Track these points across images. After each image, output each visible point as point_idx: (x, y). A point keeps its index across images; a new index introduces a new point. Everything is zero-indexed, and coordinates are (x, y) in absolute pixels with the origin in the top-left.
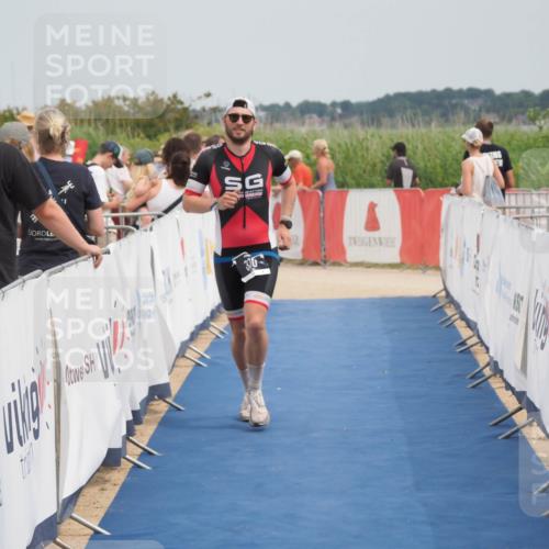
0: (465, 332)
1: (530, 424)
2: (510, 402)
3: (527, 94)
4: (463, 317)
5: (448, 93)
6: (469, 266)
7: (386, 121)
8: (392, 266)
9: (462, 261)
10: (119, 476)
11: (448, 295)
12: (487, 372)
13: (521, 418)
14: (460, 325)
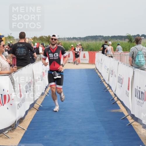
0: (99, 74)
1: (110, 89)
2: (106, 86)
3: (109, 37)
4: (99, 72)
5: (96, 36)
6: (100, 64)
7: (86, 40)
8: (87, 64)
9: (99, 63)
10: (44, 97)
11: (96, 68)
12: (103, 81)
13: (108, 88)
14: (98, 73)
